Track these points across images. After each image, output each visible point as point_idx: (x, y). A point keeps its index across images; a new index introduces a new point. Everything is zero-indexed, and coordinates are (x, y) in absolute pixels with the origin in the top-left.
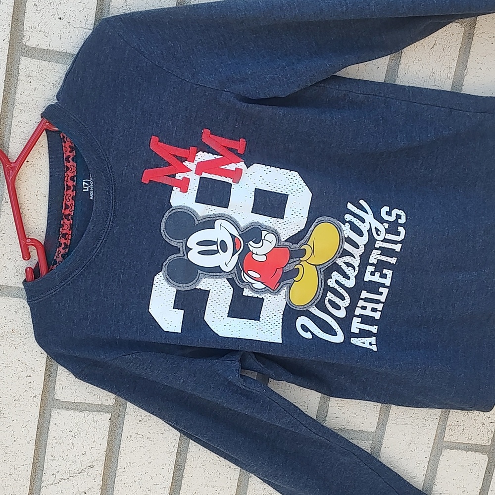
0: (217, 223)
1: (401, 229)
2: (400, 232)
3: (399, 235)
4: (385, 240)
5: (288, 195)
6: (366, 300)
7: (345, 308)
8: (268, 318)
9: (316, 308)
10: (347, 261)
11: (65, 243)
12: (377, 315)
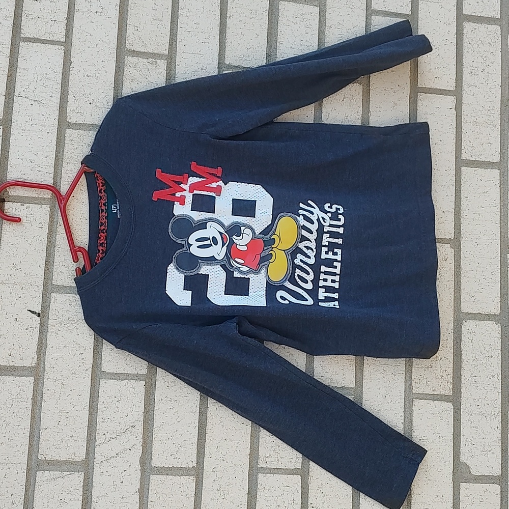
0: (208, 225)
1: (340, 217)
2: (340, 219)
3: (340, 221)
4: (330, 226)
5: (256, 201)
6: (326, 273)
7: (311, 281)
8: (255, 294)
9: (289, 283)
10: (306, 245)
11: (102, 250)
12: (336, 285)
